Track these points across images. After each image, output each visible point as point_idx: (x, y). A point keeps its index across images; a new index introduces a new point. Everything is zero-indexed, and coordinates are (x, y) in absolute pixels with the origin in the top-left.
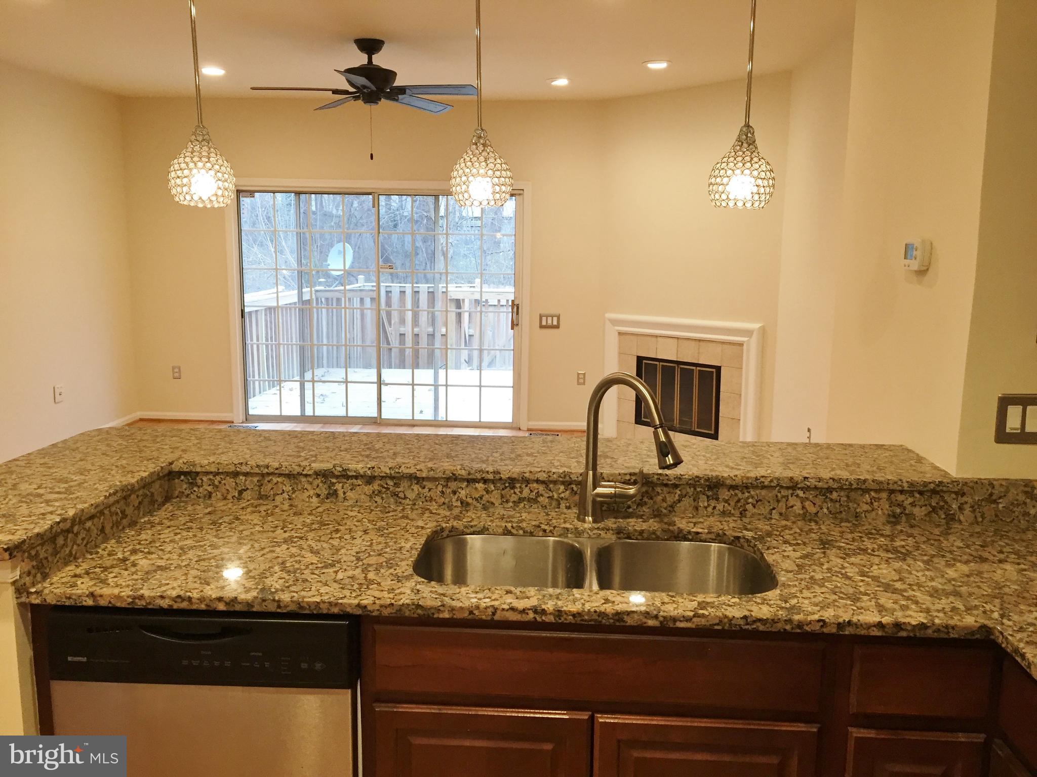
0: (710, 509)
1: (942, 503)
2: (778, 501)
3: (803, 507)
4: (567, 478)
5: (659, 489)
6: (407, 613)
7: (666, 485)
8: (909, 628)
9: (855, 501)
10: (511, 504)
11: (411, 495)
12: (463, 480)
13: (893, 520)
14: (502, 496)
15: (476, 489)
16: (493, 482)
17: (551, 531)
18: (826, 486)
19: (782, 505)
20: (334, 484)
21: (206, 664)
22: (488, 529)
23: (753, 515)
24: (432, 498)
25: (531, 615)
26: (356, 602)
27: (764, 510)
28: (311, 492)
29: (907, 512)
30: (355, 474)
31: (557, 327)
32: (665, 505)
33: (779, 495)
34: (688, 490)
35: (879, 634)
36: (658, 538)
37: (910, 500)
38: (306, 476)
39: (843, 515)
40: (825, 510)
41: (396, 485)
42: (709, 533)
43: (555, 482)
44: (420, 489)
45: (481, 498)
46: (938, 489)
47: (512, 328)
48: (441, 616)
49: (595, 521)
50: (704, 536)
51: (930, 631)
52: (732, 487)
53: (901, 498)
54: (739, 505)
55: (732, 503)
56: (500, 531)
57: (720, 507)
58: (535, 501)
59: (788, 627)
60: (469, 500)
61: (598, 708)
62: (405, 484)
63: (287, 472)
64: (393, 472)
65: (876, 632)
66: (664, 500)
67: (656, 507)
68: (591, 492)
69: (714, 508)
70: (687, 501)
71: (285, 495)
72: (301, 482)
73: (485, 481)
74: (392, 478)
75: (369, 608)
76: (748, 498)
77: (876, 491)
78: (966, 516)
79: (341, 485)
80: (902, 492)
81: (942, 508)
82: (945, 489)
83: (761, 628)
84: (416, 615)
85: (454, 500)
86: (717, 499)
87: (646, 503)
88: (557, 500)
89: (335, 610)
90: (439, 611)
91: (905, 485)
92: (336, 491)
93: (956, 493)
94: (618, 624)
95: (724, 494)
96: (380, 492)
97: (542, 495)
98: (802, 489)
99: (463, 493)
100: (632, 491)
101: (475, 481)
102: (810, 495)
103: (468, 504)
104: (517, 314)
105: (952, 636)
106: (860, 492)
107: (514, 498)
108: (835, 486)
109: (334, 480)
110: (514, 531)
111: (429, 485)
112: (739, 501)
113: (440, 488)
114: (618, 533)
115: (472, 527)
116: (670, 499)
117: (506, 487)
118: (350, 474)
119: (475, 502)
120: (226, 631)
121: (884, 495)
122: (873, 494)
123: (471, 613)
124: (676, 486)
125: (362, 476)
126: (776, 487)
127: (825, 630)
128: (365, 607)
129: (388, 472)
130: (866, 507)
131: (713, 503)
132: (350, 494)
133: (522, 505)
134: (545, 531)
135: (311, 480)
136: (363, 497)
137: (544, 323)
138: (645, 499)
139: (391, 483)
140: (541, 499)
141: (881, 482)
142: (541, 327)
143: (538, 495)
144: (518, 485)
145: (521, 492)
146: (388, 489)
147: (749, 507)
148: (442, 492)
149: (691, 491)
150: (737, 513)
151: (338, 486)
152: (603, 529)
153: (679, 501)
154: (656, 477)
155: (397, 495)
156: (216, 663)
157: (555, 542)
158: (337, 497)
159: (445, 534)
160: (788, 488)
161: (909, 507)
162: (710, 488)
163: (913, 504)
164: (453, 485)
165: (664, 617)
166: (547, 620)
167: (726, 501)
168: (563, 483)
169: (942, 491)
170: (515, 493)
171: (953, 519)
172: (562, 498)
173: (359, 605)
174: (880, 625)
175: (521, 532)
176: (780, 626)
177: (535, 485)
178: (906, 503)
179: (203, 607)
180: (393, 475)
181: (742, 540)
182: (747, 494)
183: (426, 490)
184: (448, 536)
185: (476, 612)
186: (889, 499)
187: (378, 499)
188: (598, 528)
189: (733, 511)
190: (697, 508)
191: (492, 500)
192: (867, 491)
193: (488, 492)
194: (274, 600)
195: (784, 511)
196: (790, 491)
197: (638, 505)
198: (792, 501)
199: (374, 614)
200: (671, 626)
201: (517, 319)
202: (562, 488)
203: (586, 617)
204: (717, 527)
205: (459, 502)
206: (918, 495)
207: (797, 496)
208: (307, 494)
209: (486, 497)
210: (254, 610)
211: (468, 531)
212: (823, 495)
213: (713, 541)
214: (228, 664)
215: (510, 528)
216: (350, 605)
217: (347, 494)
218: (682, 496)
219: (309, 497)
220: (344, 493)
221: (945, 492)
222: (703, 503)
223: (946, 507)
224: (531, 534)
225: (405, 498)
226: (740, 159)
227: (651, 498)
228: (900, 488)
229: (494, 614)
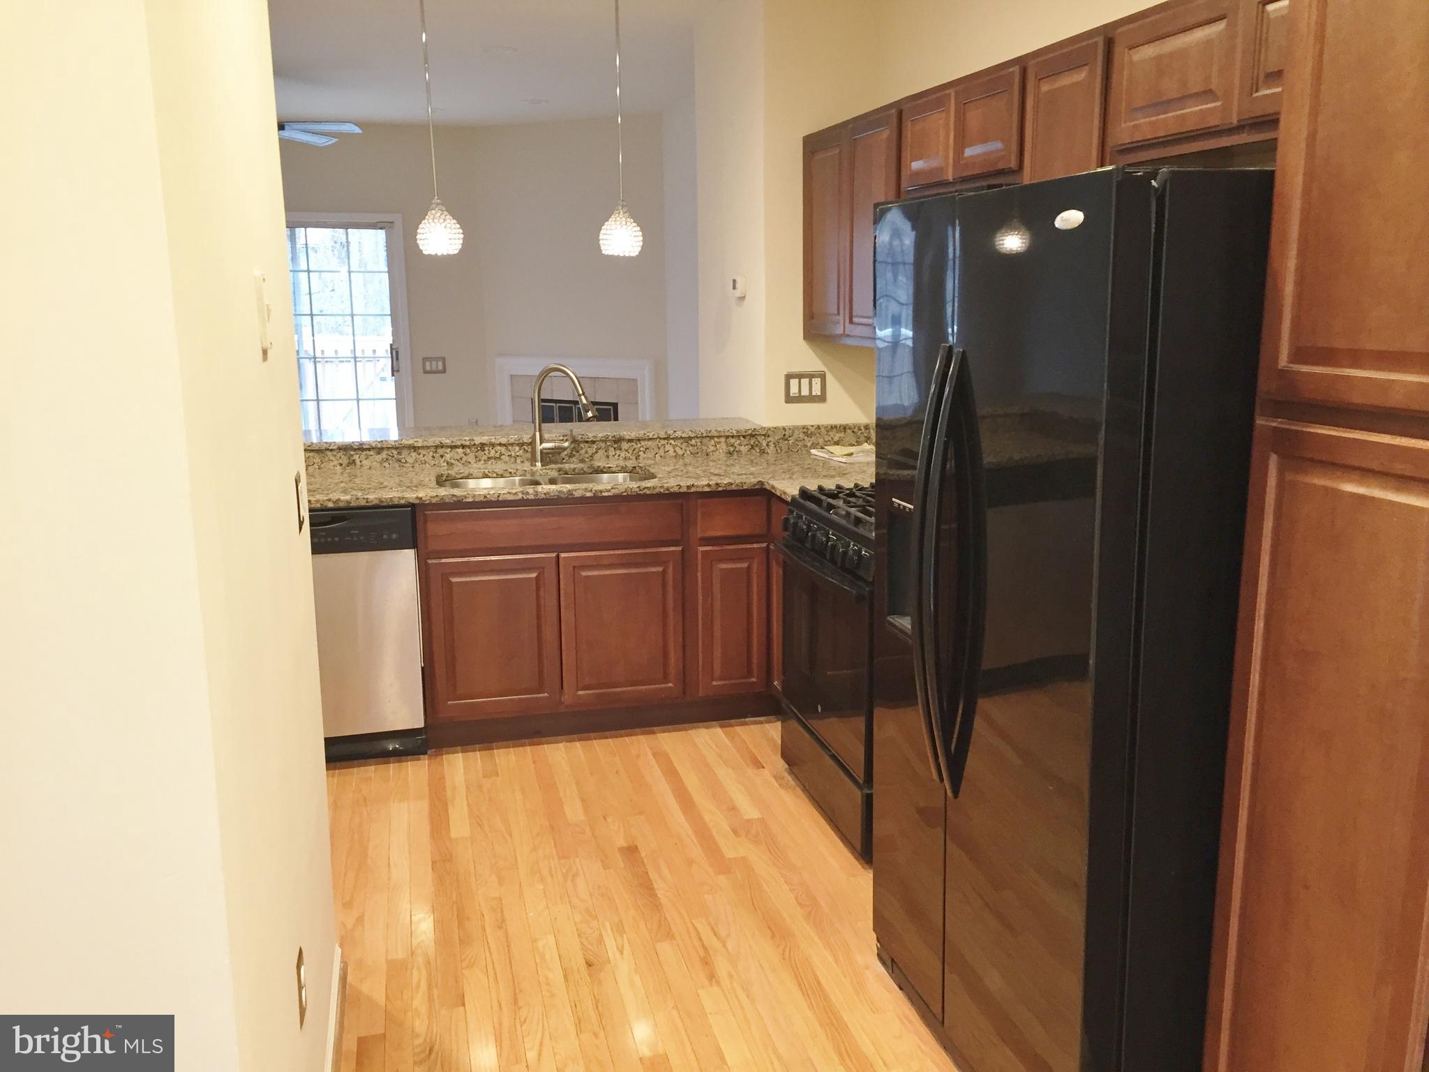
0: (616, 456)
1: (757, 443)
2: (659, 448)
3: (675, 451)
4: (521, 441)
5: (582, 445)
6: (447, 501)
7: (587, 442)
8: (723, 485)
9: (706, 445)
10: (482, 462)
11: (410, 460)
12: (448, 447)
13: (729, 455)
14: (476, 457)
15: (457, 453)
16: (469, 447)
17: (515, 473)
18: (687, 436)
19: (662, 450)
20: (352, 456)
21: (323, 540)
22: (472, 475)
23: (644, 458)
24: (426, 462)
25: (520, 496)
26: (415, 496)
27: (650, 454)
28: (336, 463)
29: (737, 449)
30: (368, 447)
31: (444, 371)
32: (587, 456)
33: (659, 444)
34: (602, 444)
35: (709, 490)
36: (585, 473)
37: (739, 442)
38: (331, 450)
39: (699, 455)
40: (688, 452)
41: (399, 453)
42: (617, 466)
43: (512, 444)
44: (417, 456)
45: (461, 459)
46: (754, 433)
47: (393, 375)
48: (468, 500)
49: (542, 466)
50: (614, 469)
51: (733, 486)
52: (630, 441)
53: (732, 441)
54: (635, 452)
55: (631, 452)
56: (481, 475)
57: (623, 455)
58: (499, 458)
59: (662, 490)
60: (453, 461)
61: (559, 548)
62: (405, 452)
63: (317, 448)
64: (396, 444)
65: (707, 489)
66: (586, 452)
67: (581, 458)
68: (539, 447)
69: (619, 456)
70: (601, 452)
71: (316, 466)
72: (327, 455)
73: (463, 447)
74: (396, 448)
75: (424, 499)
76: (640, 447)
77: (717, 437)
78: (771, 450)
79: (358, 456)
80: (733, 437)
81: (757, 446)
82: (757, 433)
83: (648, 492)
84: (452, 501)
85: (442, 462)
86: (621, 449)
87: (574, 455)
88: (514, 457)
89: (403, 502)
90: (466, 497)
91: (735, 432)
92: (354, 460)
93: (764, 435)
94: (570, 496)
95: (625, 445)
96: (387, 459)
97: (504, 454)
98: (673, 439)
99: (448, 457)
100: (566, 444)
101: (456, 447)
102: (678, 443)
103: (452, 464)
104: (397, 359)
105: (745, 488)
106: (708, 439)
107: (485, 457)
108: (692, 436)
109: (352, 453)
110: (490, 475)
111: (423, 452)
112: (634, 450)
113: (431, 453)
114: (559, 471)
115: (461, 473)
116: (590, 451)
117: (478, 451)
118: (365, 447)
119: (457, 462)
120: (335, 519)
121: (723, 440)
122: (716, 439)
123: (485, 497)
124: (593, 442)
125: (373, 448)
126: (657, 439)
127: (681, 490)
128: (421, 498)
129: (393, 444)
130: (713, 448)
131: (618, 452)
132: (364, 462)
133: (490, 462)
134: (510, 473)
135: (335, 453)
136: (375, 463)
137: (428, 368)
138: (574, 453)
139: (395, 452)
140: (503, 457)
141: (720, 431)
142: (426, 372)
143: (501, 454)
144: (486, 448)
145: (489, 453)
146: (393, 457)
147: (641, 453)
148: (433, 457)
149: (603, 445)
150: (634, 458)
151: (356, 457)
152: (549, 469)
153: (596, 452)
154: (580, 436)
155: (400, 461)
156: (329, 539)
157: (520, 480)
158: (355, 465)
159: (444, 478)
160: (664, 439)
161: (737, 446)
162: (615, 442)
163: (740, 445)
164: (441, 451)
165: (596, 491)
166: (530, 498)
167: (627, 451)
168: (518, 444)
169: (756, 435)
170: (485, 454)
171: (764, 452)
172: (518, 456)
173: (417, 498)
174: (709, 485)
175: (495, 475)
176: (657, 491)
177: (499, 448)
178: (736, 444)
179: (319, 505)
180: (397, 446)
181: (637, 468)
182: (639, 445)
183: (421, 456)
184: (446, 480)
185: (488, 496)
186: (726, 442)
187: (386, 464)
188: (546, 469)
189: (631, 457)
190: (608, 457)
191: (469, 460)
192: (712, 437)
193: (465, 454)
194: (364, 498)
195: (663, 455)
196: (666, 441)
197: (570, 457)
198: (668, 447)
199: (426, 502)
200: (600, 495)
201: (398, 365)
202: (517, 448)
203: (552, 494)
204: (622, 463)
205: (446, 463)
206: (742, 439)
207: (670, 444)
208: (332, 464)
209: (465, 458)
210: (352, 505)
211: (459, 477)
212: (687, 442)
213: (620, 472)
214: (337, 539)
215: (487, 473)
216: (412, 498)
217: (363, 462)
218: (598, 449)
219: (334, 466)
220: (361, 462)
221: (758, 435)
222: (612, 452)
223: (758, 445)
224: (502, 476)
225: (406, 462)
226: (618, 223)
227: (578, 452)
228: (731, 434)
229: (499, 496)
